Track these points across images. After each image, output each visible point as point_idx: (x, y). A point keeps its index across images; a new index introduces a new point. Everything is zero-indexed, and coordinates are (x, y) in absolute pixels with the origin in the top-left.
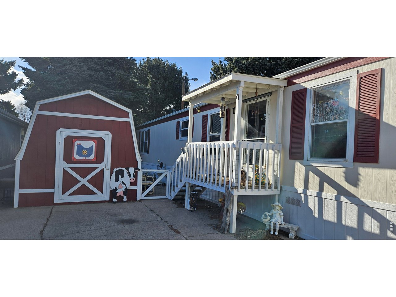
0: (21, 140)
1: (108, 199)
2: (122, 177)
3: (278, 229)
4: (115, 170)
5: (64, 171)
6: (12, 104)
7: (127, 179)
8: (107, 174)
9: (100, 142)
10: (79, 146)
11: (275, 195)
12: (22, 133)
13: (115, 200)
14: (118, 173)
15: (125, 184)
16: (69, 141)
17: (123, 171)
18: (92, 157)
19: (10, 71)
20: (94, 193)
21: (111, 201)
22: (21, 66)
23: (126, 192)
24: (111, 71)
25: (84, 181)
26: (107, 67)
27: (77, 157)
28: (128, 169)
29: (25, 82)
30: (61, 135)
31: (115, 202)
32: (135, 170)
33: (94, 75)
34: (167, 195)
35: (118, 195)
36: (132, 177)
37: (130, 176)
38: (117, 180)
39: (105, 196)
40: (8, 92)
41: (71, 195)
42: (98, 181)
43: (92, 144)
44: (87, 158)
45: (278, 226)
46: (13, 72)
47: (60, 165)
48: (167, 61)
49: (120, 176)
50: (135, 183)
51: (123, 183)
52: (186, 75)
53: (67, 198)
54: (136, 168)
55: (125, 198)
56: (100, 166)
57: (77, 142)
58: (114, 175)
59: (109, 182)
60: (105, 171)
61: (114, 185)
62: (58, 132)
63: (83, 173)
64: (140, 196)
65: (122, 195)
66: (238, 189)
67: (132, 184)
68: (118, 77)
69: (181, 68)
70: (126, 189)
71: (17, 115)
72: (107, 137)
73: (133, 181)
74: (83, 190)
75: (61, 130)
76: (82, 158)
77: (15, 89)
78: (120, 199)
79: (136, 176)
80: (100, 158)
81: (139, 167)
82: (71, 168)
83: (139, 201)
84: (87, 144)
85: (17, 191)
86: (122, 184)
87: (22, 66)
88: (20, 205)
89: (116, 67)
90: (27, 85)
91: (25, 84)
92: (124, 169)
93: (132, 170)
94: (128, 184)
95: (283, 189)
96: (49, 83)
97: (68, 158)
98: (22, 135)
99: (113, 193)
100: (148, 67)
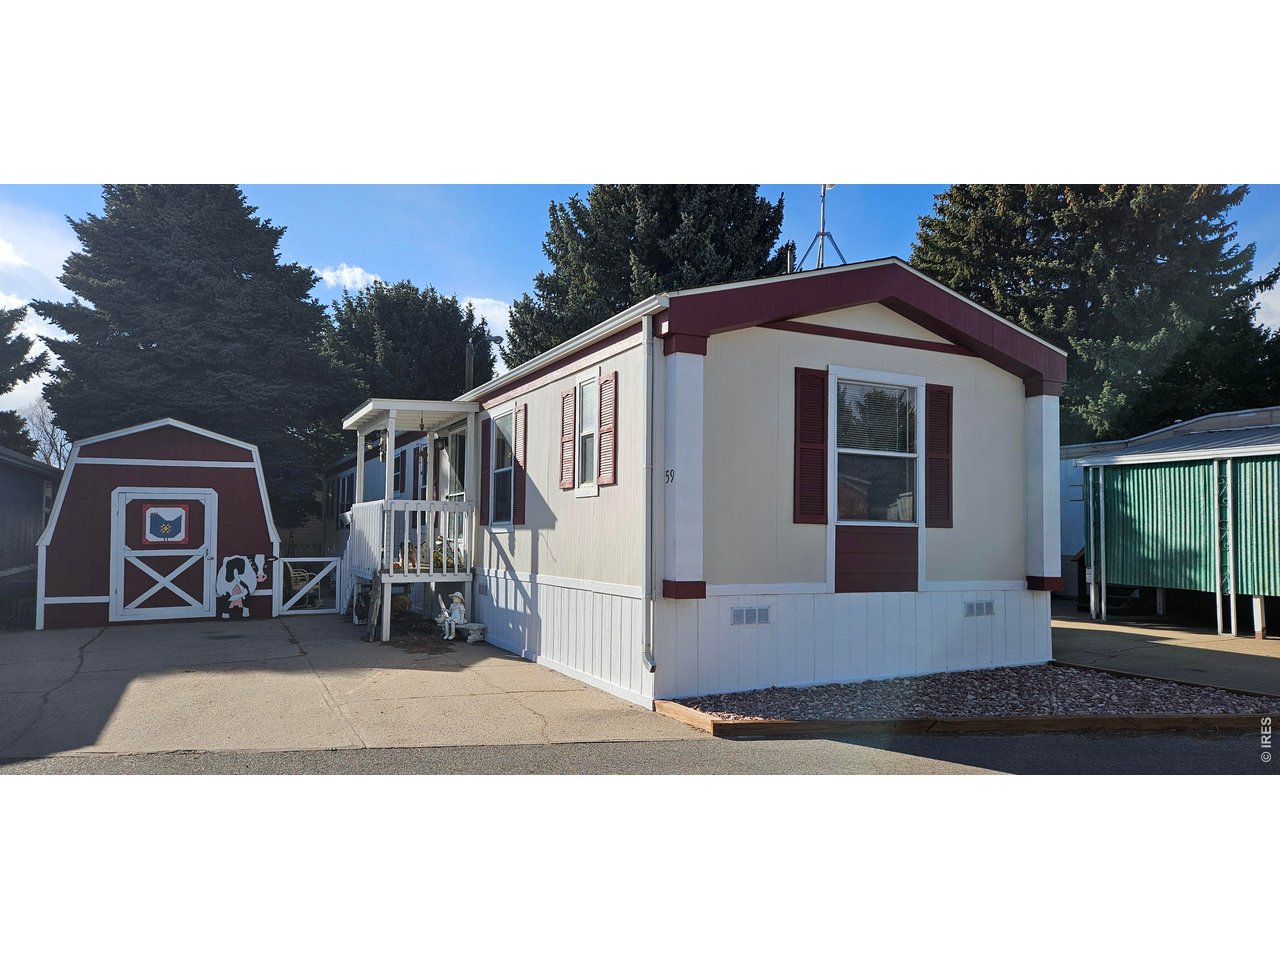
0: (45, 509)
1: (213, 614)
2: (241, 572)
3: (453, 630)
4: (226, 560)
5: (127, 564)
6: (19, 417)
7: (250, 577)
8: (210, 568)
9: (196, 510)
10: (155, 518)
11: (464, 582)
12: (48, 492)
13: (226, 616)
14: (231, 566)
15: (245, 586)
16: (135, 510)
17: (243, 561)
18: (180, 537)
19: (13, 335)
20: (184, 603)
21: (218, 618)
22: (41, 337)
23: (249, 600)
24: (260, 338)
25: (164, 582)
26: (249, 329)
27: (150, 537)
28: (252, 558)
29: (52, 367)
30: (121, 498)
31: (226, 620)
32: (266, 559)
33: (218, 350)
34: (337, 606)
35: (231, 606)
36: (261, 572)
37: (256, 570)
38: (230, 578)
39: (207, 608)
40: (10, 390)
41: (140, 606)
42: (193, 581)
43: (179, 512)
44: (170, 539)
45: (453, 627)
46: (20, 337)
47: (120, 552)
48: (433, 289)
49: (236, 571)
50: (267, 584)
51: (242, 583)
52: (484, 323)
53: (135, 613)
54: (269, 555)
55: (246, 612)
56: (196, 554)
57: (150, 511)
58: (224, 569)
59: (215, 583)
60: (206, 562)
61: (225, 587)
62: (114, 494)
63: (164, 566)
64: (278, 608)
65: (241, 606)
66: (389, 572)
67: (260, 586)
68: (280, 353)
69: (471, 305)
70: (248, 595)
71: (33, 446)
72: (209, 498)
73: (262, 580)
74: (165, 598)
75: (119, 489)
76: (162, 539)
77: (26, 380)
78: (236, 613)
79: (268, 570)
80: (195, 538)
81: (276, 552)
82: (140, 558)
83: (276, 617)
84: (169, 514)
85: (42, 600)
86: (241, 587)
87: (45, 337)
88: (48, 625)
89: (273, 328)
90: (58, 373)
91: (52, 373)
92: (245, 558)
93: (260, 559)
94: (252, 586)
95: (477, 572)
96: (108, 373)
97: (135, 539)
98: (47, 498)
99: (223, 602)
100: (378, 309)
